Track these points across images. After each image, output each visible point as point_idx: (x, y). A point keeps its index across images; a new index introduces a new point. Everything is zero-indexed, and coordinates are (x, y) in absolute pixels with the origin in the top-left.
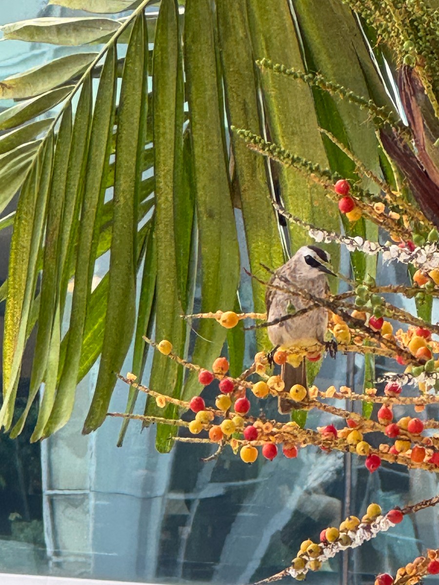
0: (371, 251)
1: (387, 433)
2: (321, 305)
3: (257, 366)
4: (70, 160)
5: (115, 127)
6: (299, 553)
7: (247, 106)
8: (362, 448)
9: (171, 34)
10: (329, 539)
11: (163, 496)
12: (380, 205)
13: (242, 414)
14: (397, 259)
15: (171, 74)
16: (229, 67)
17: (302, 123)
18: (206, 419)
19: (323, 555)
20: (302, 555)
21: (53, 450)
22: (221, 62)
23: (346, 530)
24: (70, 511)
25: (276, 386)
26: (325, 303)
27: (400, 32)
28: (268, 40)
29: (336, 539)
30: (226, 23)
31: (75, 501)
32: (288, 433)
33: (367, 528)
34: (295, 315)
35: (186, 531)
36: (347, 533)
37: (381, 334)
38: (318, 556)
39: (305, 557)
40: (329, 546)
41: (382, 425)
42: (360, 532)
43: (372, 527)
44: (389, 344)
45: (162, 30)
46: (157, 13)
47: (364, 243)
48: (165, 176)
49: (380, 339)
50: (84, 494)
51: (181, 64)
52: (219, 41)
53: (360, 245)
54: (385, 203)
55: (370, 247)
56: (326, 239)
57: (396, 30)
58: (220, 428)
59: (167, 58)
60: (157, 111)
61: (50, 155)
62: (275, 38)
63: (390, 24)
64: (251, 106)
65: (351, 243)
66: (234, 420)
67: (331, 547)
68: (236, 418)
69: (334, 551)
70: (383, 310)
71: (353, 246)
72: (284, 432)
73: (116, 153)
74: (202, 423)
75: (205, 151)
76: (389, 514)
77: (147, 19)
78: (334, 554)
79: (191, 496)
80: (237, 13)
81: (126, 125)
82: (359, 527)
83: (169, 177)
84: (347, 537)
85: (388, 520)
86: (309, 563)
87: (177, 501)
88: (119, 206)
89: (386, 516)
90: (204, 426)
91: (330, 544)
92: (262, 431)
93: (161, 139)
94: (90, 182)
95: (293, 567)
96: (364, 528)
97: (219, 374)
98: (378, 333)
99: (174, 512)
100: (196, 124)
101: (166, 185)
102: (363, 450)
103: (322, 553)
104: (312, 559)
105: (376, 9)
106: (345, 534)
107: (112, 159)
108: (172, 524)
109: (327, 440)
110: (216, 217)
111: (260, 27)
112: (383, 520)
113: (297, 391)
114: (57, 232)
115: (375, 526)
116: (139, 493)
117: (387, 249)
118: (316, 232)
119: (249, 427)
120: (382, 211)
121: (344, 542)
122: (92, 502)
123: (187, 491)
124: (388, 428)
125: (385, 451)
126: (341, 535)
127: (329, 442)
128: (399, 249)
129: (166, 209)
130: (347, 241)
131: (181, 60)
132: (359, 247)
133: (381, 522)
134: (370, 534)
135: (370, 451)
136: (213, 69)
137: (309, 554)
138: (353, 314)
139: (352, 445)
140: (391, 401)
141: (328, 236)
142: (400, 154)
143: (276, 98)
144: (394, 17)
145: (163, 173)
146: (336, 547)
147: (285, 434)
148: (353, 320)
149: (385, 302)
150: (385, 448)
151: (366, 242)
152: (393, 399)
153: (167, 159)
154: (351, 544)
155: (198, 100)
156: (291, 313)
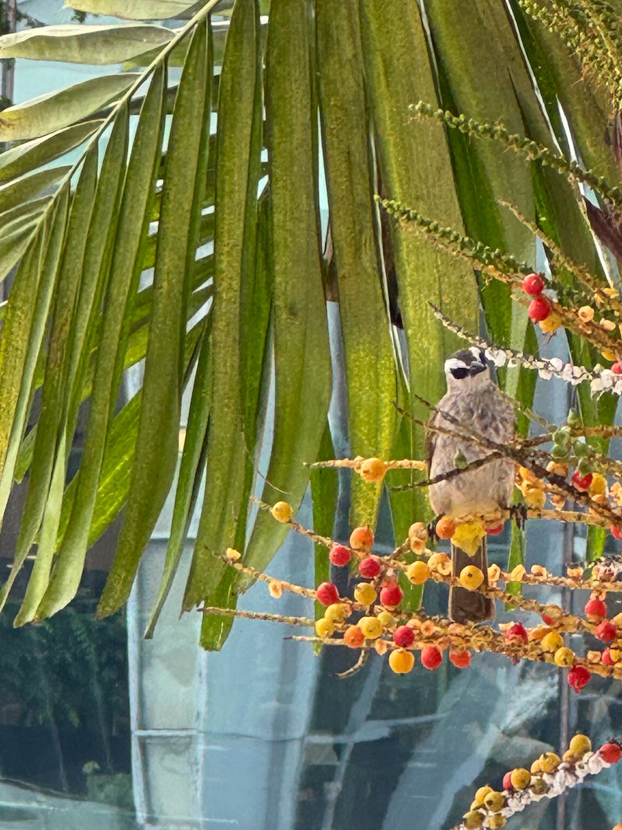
0: (575, 378)
1: (599, 635)
2: (503, 454)
3: (412, 543)
4: (91, 225)
5: (160, 183)
6: (473, 806)
7: (352, 158)
8: (563, 657)
9: (247, 51)
10: (516, 786)
11: (302, 739)
12: (586, 309)
13: (392, 609)
14: (611, 390)
15: (246, 107)
16: (329, 100)
17: (430, 182)
18: (340, 617)
19: (507, 808)
20: (478, 808)
21: (146, 675)
22: (319, 94)
23: (540, 772)
24: (169, 761)
25: (439, 568)
26: (509, 451)
27: (615, 63)
28: (387, 64)
29: (526, 786)
30: (328, 35)
31: (178, 746)
32: (457, 635)
33: (571, 770)
34: (466, 469)
35: (334, 789)
36: (541, 776)
37: (590, 496)
38: (500, 810)
39: (481, 811)
40: (515, 794)
41: (590, 623)
42: (561, 774)
43: (577, 767)
44: (600, 510)
45: (235, 45)
46: (228, 23)
47: (564, 367)
48: (229, 253)
49: (589, 502)
50: (190, 737)
51: (260, 94)
52: (316, 63)
53: (559, 369)
54: (594, 306)
55: (572, 374)
56: (510, 362)
57: (609, 61)
58: (359, 629)
59: (239, 84)
60: (223, 160)
61: (63, 218)
62: (398, 60)
63: (600, 52)
64: (358, 157)
65: (546, 367)
66: (381, 617)
67: (518, 797)
68: (383, 614)
69: (524, 801)
70: (591, 463)
71: (549, 372)
72: (452, 635)
73: (160, 220)
74: (335, 621)
75: (288, 218)
76: (601, 749)
77: (214, 31)
78: (523, 807)
79: (341, 739)
80: (344, 23)
81: (176, 179)
82: (559, 768)
83: (237, 253)
84: (542, 782)
85: (600, 758)
86: (486, 820)
87: (322, 747)
88: (161, 293)
89: (598, 752)
90: (336, 627)
91: (517, 792)
92: (420, 633)
93: (226, 200)
94: (119, 258)
95: (465, 824)
96: (566, 769)
97: (359, 550)
98: (585, 494)
99: (317, 762)
100: (277, 180)
101: (230, 267)
102: (565, 660)
103: (505, 805)
104: (491, 813)
105: (580, 29)
106: (539, 777)
107: (154, 226)
108: (314, 778)
109: (513, 644)
110: (300, 314)
111: (377, 43)
112: (593, 759)
113: (470, 575)
114: (67, 328)
115: (581, 767)
116: (267, 735)
117: (596, 376)
118: (496, 352)
119: (402, 627)
120: (590, 318)
121: (538, 788)
122: (200, 748)
123: (337, 731)
124: (601, 628)
125: (595, 661)
126: (534, 780)
127: (516, 648)
128: (613, 375)
129: (229, 300)
130: (540, 365)
131: (260, 89)
132: (557, 373)
133: (590, 760)
134: (574, 778)
135: (575, 660)
136: (305, 102)
137: (487, 806)
138: (550, 466)
139: (548, 652)
140: (605, 587)
141: (512, 357)
142: (616, 238)
143: (396, 145)
144: (606, 42)
145: (226, 249)
146: (526, 796)
147: (453, 638)
148: (549, 476)
149: (594, 452)
150: (596, 656)
151: (568, 366)
152: (607, 584)
153: (234, 228)
154: (547, 792)
155: (282, 145)
156: (462, 466)
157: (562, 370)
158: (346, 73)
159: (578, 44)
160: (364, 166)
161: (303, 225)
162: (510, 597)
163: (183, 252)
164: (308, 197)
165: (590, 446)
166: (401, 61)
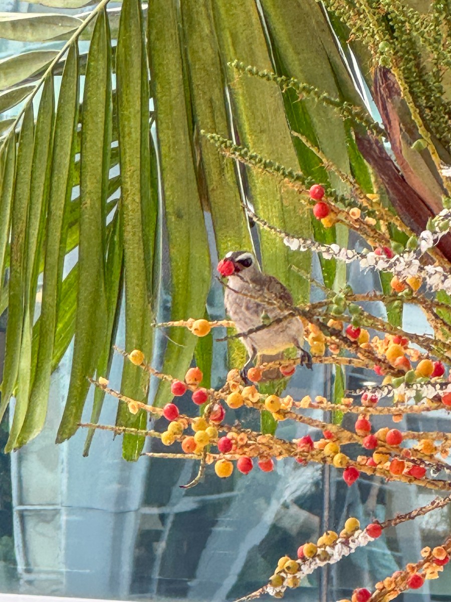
0: (348, 258)
1: (365, 445)
4: (34, 161)
5: (80, 125)
6: (277, 570)
7: (213, 104)
8: (339, 461)
9: (134, 31)
10: (306, 556)
11: (136, 511)
12: (355, 210)
14: (374, 267)
15: (136, 72)
16: (195, 65)
18: (178, 429)
19: (301, 572)
20: (280, 572)
21: (23, 465)
22: (187, 61)
23: (324, 545)
25: (250, 397)
26: (301, 312)
27: (375, 32)
28: (234, 36)
29: (314, 555)
30: (191, 19)
32: (263, 444)
33: (346, 543)
35: (161, 547)
36: (325, 548)
37: (359, 344)
38: (296, 573)
39: (283, 574)
40: (306, 562)
41: (359, 436)
42: (338, 546)
43: (350, 541)
44: (367, 354)
45: (125, 29)
46: (119, 9)
47: (340, 250)
48: (131, 177)
49: (357, 348)
50: (56, 510)
51: (146, 63)
52: (184, 38)
53: (336, 252)
54: (360, 207)
55: (347, 255)
56: (302, 247)
57: (371, 31)
58: (193, 439)
59: (130, 55)
60: (122, 110)
61: (12, 156)
62: (242, 33)
63: (365, 24)
64: (218, 103)
65: (328, 251)
66: (208, 431)
67: (309, 563)
68: (210, 429)
69: (312, 567)
70: (361, 319)
71: (330, 254)
72: (260, 444)
73: (81, 153)
74: (175, 434)
75: (171, 150)
76: (368, 528)
77: (109, 15)
78: (313, 571)
79: (165, 510)
80: (202, 9)
81: (90, 126)
82: (337, 542)
83: (136, 177)
84: (325, 552)
85: (367, 535)
86: (286, 580)
87: (152, 515)
88: (86, 207)
89: (365, 530)
90: (175, 437)
91: (308, 560)
92: (236, 443)
93: (127, 139)
95: (271, 584)
96: (342, 543)
97: (192, 384)
98: (355, 343)
99: (147, 527)
100: (162, 123)
101: (132, 185)
102: (341, 462)
103: (299, 570)
104: (290, 576)
105: (350, 8)
106: (323, 549)
107: (77, 157)
108: (146, 539)
109: (303, 451)
110: (185, 217)
111: (226, 22)
112: (362, 535)
113: (272, 402)
115: (353, 541)
116: (111, 508)
117: (364, 257)
118: (291, 240)
119: (223, 439)
120: (358, 216)
121: (322, 557)
122: (63, 518)
123: (161, 505)
124: (366, 439)
125: (363, 463)
126: (319, 551)
127: (305, 454)
128: (376, 256)
129: (133, 211)
130: (323, 249)
131: (145, 58)
132: (336, 255)
133: (360, 537)
134: (349, 549)
135: (348, 463)
136: (178, 66)
137: (286, 570)
138: (330, 323)
139: (329, 456)
140: (369, 411)
141: (303, 243)
142: (376, 157)
143: (243, 95)
144: (369, 17)
145: (129, 173)
146: (314, 563)
147: (260, 446)
148: (330, 330)
149: (363, 311)
150: (363, 459)
151: (343, 250)
152: (370, 409)
153: (133, 158)
154: (329, 560)
155: (164, 98)
156: (267, 322)
157: (339, 253)
158: (206, 44)
159: (349, 18)
160: (223, 110)
161: (183, 154)
162: (301, 417)
163: (99, 177)
164: (184, 134)
165: (360, 307)
166: (244, 35)
